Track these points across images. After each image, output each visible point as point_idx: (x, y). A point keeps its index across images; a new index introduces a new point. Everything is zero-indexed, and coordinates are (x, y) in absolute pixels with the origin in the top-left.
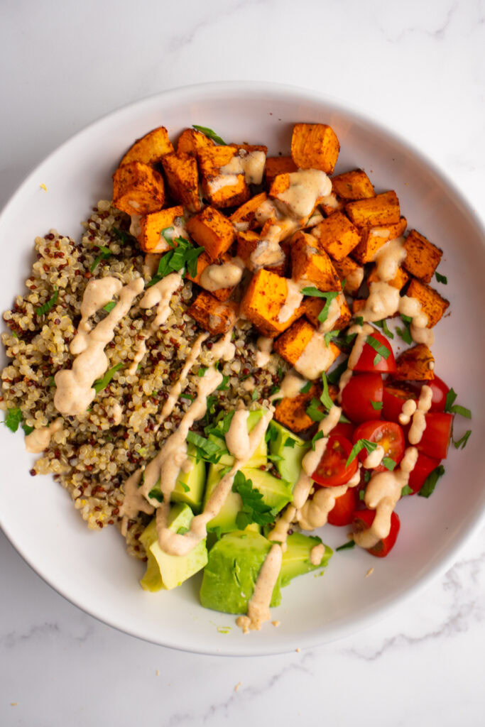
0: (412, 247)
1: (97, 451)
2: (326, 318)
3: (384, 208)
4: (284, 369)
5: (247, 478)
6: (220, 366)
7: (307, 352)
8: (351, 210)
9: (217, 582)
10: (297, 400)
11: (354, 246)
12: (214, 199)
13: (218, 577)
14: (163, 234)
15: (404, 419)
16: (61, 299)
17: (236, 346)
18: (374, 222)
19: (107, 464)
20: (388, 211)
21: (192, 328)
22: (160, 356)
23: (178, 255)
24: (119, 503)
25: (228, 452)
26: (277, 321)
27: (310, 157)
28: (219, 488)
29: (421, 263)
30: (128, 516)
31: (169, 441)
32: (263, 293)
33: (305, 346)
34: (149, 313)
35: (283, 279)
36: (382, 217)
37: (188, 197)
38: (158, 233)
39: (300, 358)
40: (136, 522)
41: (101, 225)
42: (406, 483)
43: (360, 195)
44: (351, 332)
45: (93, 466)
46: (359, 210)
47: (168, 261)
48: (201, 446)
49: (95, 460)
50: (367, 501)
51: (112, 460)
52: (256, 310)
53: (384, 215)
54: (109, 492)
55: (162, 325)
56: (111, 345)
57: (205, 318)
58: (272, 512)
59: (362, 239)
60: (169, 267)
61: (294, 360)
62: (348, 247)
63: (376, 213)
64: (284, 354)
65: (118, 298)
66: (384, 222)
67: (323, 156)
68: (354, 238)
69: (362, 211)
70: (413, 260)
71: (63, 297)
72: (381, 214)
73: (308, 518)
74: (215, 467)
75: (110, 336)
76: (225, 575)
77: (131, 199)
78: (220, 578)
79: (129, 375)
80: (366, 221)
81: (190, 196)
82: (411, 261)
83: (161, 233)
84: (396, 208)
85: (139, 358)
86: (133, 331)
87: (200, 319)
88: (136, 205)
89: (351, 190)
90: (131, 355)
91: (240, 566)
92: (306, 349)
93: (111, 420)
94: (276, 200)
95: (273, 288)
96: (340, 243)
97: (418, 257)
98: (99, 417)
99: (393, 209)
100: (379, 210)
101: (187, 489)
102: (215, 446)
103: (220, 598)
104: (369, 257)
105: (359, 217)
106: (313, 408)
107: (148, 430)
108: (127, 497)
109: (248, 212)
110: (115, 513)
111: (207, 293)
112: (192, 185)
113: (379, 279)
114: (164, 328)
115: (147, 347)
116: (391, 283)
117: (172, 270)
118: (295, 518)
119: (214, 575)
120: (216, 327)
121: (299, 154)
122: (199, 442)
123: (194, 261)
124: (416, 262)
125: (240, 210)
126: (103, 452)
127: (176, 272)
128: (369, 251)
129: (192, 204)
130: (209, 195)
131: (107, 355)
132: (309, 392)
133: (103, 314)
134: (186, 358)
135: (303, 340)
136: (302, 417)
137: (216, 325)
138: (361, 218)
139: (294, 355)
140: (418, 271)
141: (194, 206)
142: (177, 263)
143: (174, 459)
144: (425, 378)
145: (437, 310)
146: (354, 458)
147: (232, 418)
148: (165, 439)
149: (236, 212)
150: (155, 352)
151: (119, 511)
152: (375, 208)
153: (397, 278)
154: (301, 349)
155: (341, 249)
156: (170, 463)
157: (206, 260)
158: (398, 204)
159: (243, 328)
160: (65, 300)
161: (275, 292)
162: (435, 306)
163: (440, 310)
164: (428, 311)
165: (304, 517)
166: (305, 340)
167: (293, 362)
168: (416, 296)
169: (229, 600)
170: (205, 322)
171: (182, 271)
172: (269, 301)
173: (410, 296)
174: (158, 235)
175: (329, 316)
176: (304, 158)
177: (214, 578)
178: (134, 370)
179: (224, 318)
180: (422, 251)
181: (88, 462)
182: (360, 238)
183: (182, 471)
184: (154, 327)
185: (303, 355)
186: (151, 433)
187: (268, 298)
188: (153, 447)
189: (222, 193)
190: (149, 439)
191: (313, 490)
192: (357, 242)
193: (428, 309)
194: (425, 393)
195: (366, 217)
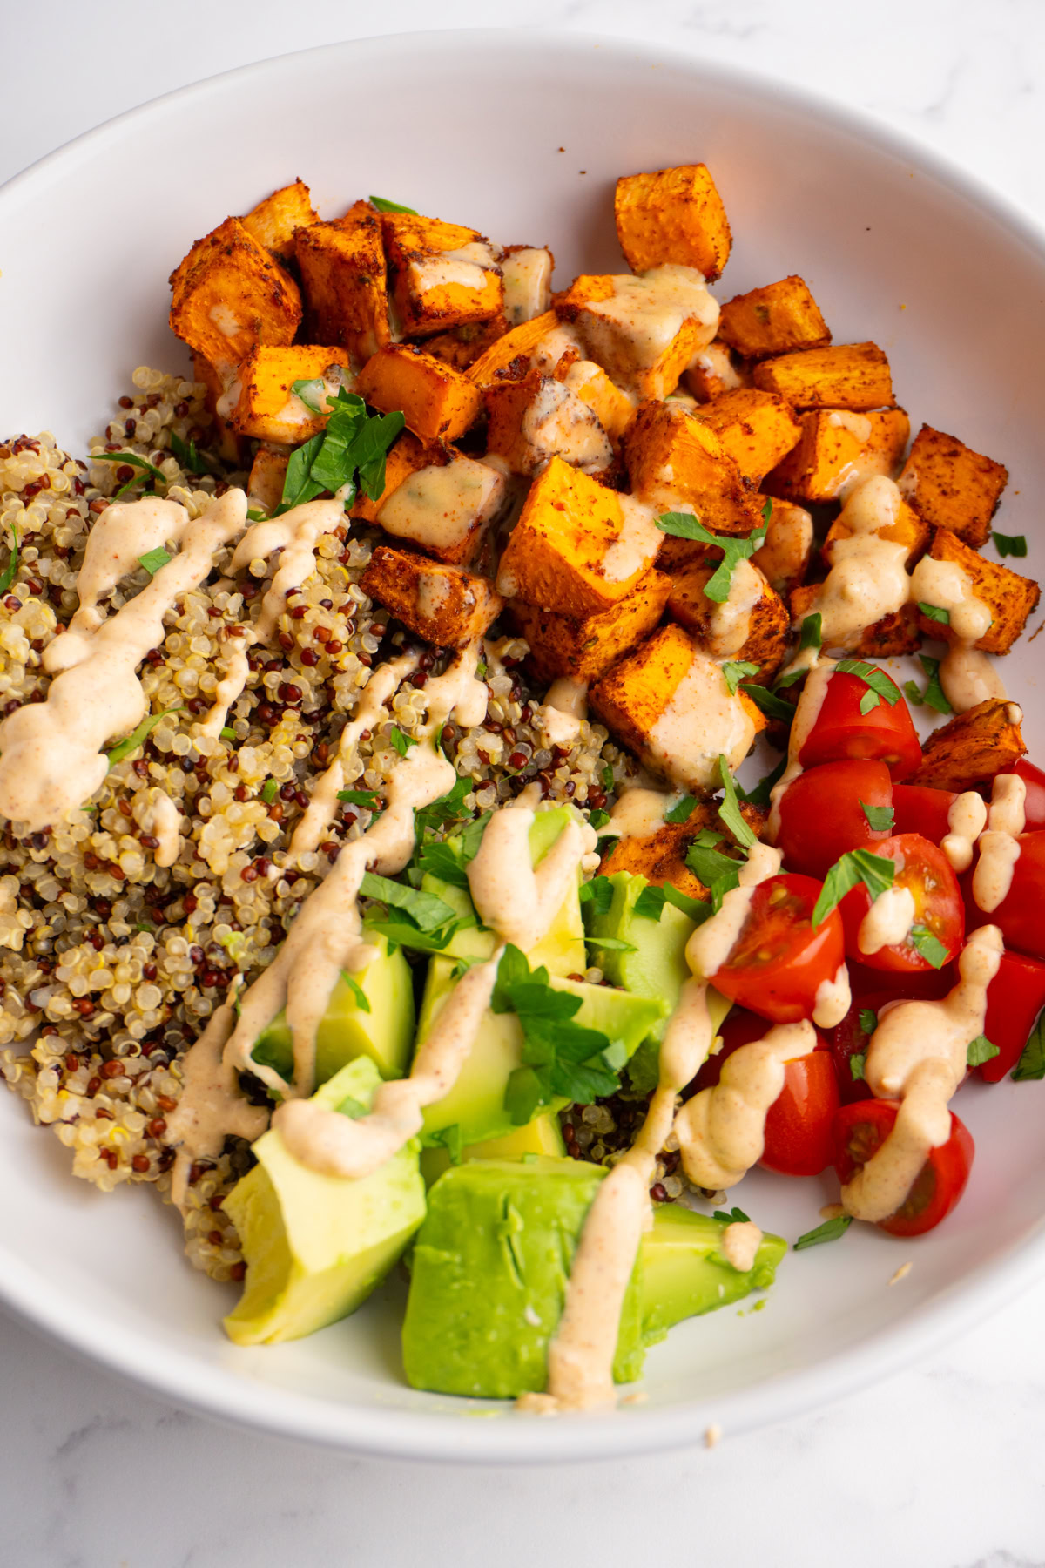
0: (930, 457)
1: (108, 953)
2: (726, 599)
3: (852, 365)
4: (618, 772)
5: (534, 964)
6: (449, 740)
7: (678, 706)
8: (771, 370)
9: (455, 1279)
10: (660, 838)
11: (784, 451)
12: (426, 302)
13: (457, 1259)
14: (297, 391)
15: (958, 846)
16: (25, 568)
17: (489, 689)
18: (829, 397)
19: (135, 987)
20: (863, 373)
21: (372, 630)
22: (287, 691)
23: (336, 444)
24: (166, 1105)
25: (479, 921)
26: (601, 573)
27: (662, 217)
28: (455, 1001)
29: (958, 492)
30: (190, 1152)
31: (310, 904)
32: (560, 507)
33: (674, 690)
34: (258, 569)
35: (609, 492)
36: (847, 386)
37: (361, 310)
38: (284, 388)
39: (662, 719)
40: (213, 1167)
41: (140, 423)
42: (976, 1026)
43: (791, 333)
44: (790, 671)
45: (96, 996)
46: (789, 368)
47: (310, 464)
48: (398, 904)
49: (101, 978)
50: (872, 1079)
51: (150, 975)
52: (545, 536)
53: (851, 382)
54: (135, 1079)
55: (291, 593)
56: (153, 660)
57: (405, 589)
58: (607, 1053)
59: (803, 435)
60: (313, 482)
61: (648, 721)
62: (770, 449)
63: (835, 376)
64: (618, 699)
65: (177, 548)
66: (855, 398)
67: (695, 208)
68: (782, 428)
69: (797, 371)
70: (937, 491)
71: (31, 565)
72: (846, 379)
73: (711, 1137)
74: (440, 968)
75: (153, 636)
76: (477, 1250)
77: (216, 299)
78: (463, 1264)
79: (202, 735)
80: (809, 393)
81: (366, 301)
82: (931, 493)
83: (293, 389)
84: (881, 369)
85: (230, 690)
86: (214, 620)
87: (392, 595)
88: (229, 322)
89: (767, 322)
90: (208, 682)
91: (522, 1212)
92: (676, 697)
93: (149, 844)
94: (584, 317)
95: (584, 502)
96: (748, 430)
97: (947, 480)
98: (116, 837)
99: (874, 371)
100: (840, 370)
101: (363, 1003)
102: (439, 904)
103: (465, 1335)
104: (823, 484)
105: (791, 383)
106: (706, 849)
107: (253, 873)
108: (189, 1091)
109: (512, 356)
110: (154, 1132)
111: (411, 545)
112: (372, 260)
113: (851, 531)
114: (296, 601)
115: (252, 667)
116: (886, 534)
117: (321, 490)
118: (673, 1135)
119: (445, 1255)
120: (438, 610)
121: (637, 215)
122: (395, 895)
123: (375, 462)
124: (944, 493)
125: (493, 352)
126: (125, 953)
127: (328, 495)
128: (822, 463)
129: (370, 335)
130: (414, 293)
131: (144, 686)
132: (689, 819)
133: (134, 584)
134: (356, 705)
135: (667, 671)
136: (674, 876)
137: (437, 604)
138: (797, 387)
139: (644, 709)
140: (951, 513)
141: (377, 336)
142: (330, 469)
143: (325, 945)
144: (999, 747)
145: (1013, 589)
146: (834, 907)
147: (485, 826)
148: (301, 900)
149: (484, 356)
150: (273, 679)
151: (164, 1127)
152: (828, 365)
153: (899, 523)
154: (663, 697)
155: (752, 449)
156: (315, 956)
157: (409, 460)
158: (885, 362)
159: (505, 651)
160: (36, 572)
161: (591, 513)
162: (1005, 581)
163: (1019, 588)
164: (988, 596)
165: (698, 1136)
166: (672, 670)
167: (643, 728)
168: (953, 558)
169: (492, 1336)
170: (407, 603)
171: (347, 491)
172: (575, 526)
173: (939, 557)
174: (285, 393)
175: (734, 596)
176: (648, 225)
177: (448, 1263)
178: (215, 723)
179: (458, 582)
180: (957, 462)
181: (81, 988)
182: (797, 432)
183: (348, 969)
184: (272, 603)
185: (668, 711)
186: (259, 886)
187: (573, 520)
188: (265, 935)
189: (447, 296)
190: (253, 904)
191: (719, 1044)
192: (791, 445)
193: (988, 589)
194: (1006, 786)
195: (808, 383)
